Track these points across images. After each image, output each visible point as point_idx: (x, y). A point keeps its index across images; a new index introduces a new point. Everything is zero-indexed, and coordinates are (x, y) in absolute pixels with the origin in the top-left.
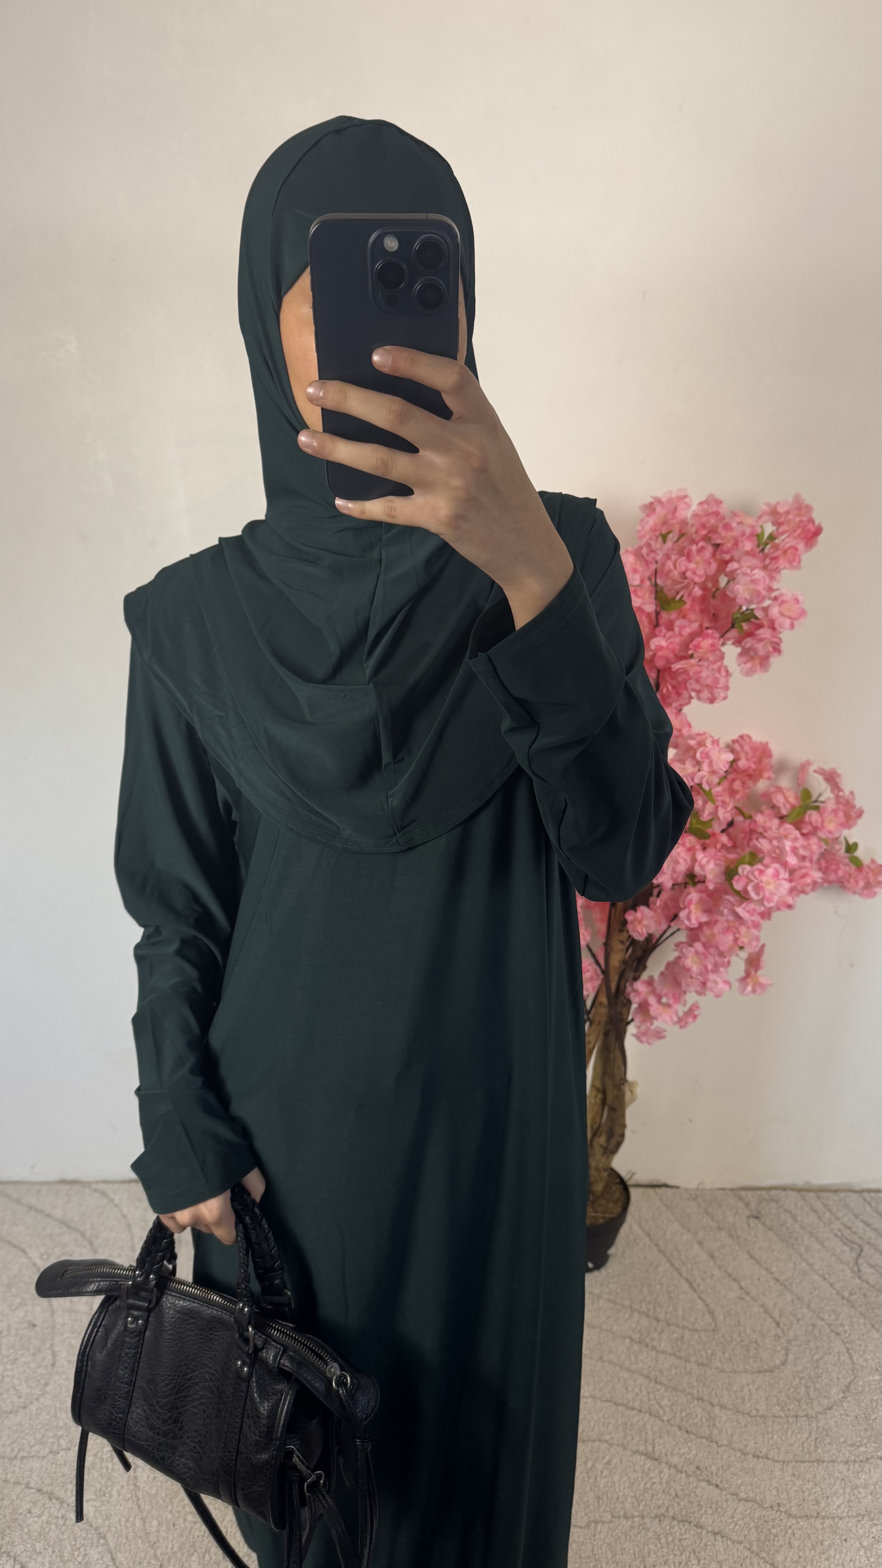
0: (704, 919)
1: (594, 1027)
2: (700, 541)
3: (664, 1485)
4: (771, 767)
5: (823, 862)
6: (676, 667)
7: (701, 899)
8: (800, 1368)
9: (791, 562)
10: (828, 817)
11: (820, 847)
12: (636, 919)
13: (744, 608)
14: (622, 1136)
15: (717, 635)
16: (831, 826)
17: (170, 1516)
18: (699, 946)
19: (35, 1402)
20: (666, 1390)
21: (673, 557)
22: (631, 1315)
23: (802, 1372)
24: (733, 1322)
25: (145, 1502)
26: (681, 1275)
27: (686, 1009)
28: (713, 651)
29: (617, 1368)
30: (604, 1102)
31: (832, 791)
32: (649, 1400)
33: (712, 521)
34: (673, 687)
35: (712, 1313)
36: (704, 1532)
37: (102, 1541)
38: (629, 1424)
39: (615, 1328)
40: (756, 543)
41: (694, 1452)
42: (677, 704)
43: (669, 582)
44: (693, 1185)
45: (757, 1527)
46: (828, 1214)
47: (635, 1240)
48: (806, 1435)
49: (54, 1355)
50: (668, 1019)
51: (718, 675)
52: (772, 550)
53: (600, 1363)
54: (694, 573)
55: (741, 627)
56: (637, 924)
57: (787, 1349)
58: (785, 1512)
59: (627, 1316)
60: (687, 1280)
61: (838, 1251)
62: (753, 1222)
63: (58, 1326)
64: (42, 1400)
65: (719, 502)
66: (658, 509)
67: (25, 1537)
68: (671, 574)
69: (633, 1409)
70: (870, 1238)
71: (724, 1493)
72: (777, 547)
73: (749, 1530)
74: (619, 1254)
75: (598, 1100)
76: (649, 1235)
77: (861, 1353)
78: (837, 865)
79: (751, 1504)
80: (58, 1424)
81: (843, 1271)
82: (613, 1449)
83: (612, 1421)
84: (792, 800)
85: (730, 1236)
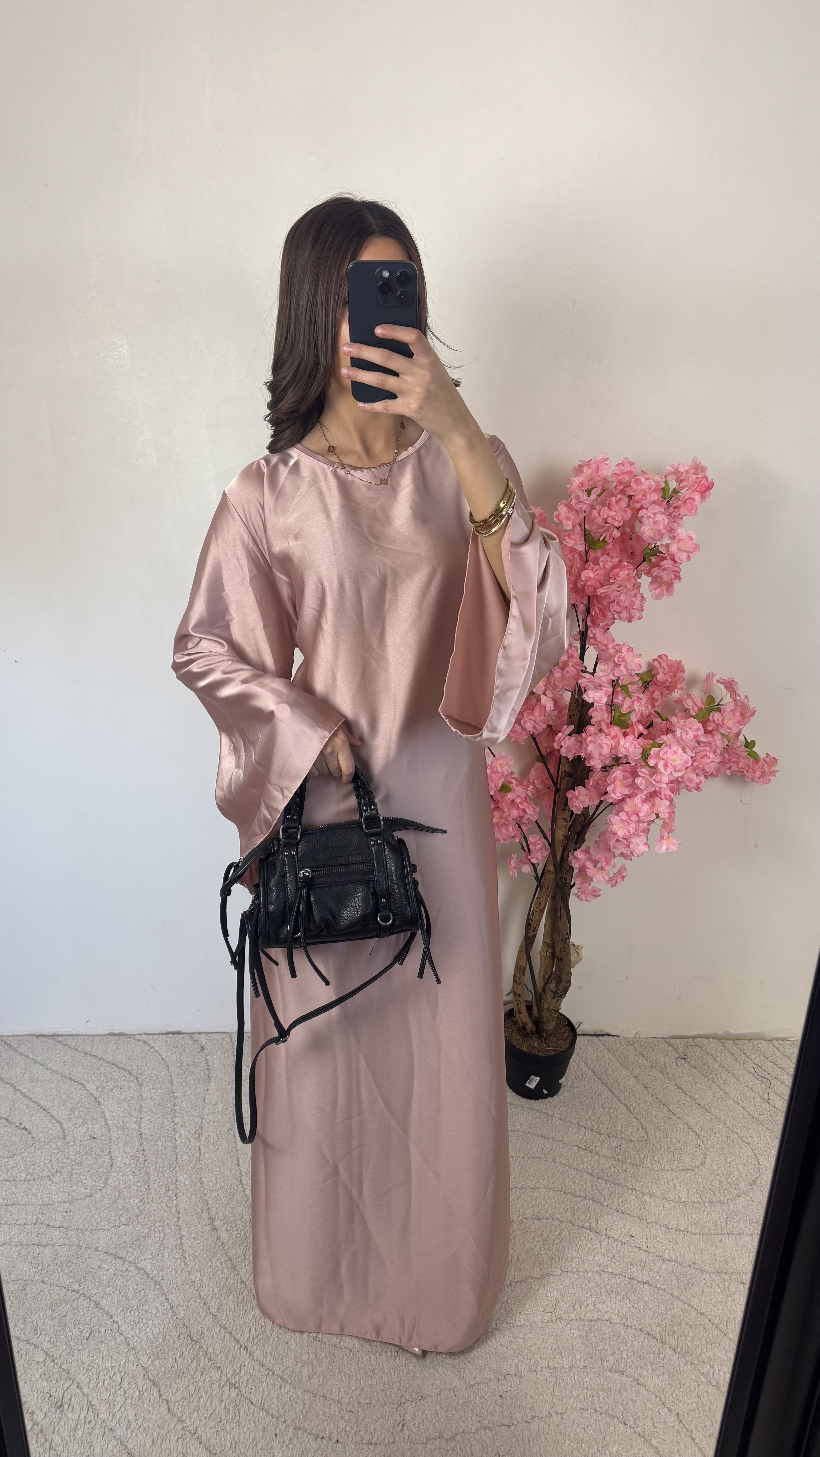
0: (626, 792)
1: (543, 890)
2: (618, 494)
3: (603, 1250)
4: (684, 679)
5: (727, 756)
6: (600, 591)
7: (623, 776)
8: (715, 1168)
9: (689, 511)
10: (728, 715)
11: (723, 742)
12: (574, 796)
13: (653, 546)
14: (569, 982)
15: (632, 567)
16: (730, 724)
17: (209, 1270)
18: (623, 816)
19: (99, 1192)
20: (606, 1183)
21: (598, 508)
22: (579, 1130)
23: (717, 1170)
24: (662, 1135)
25: (190, 1260)
26: (620, 1101)
27: (616, 870)
28: (629, 579)
29: (567, 1167)
30: (553, 956)
31: (731, 697)
32: (592, 1190)
33: (627, 478)
34: (600, 610)
35: (644, 1129)
36: (635, 1282)
37: (157, 1286)
38: (576, 1207)
39: (565, 1139)
40: (661, 494)
41: (628, 1227)
42: (604, 624)
43: (595, 527)
44: (631, 1034)
45: (678, 1280)
46: (744, 1055)
47: (582, 1074)
48: (718, 1216)
49: (111, 1158)
50: (601, 878)
51: (634, 599)
52: (675, 502)
53: (552, 1163)
54: (615, 519)
55: (650, 560)
56: (574, 799)
57: (705, 1154)
58: (700, 1269)
59: (575, 1130)
60: (625, 1105)
61: (751, 1083)
62: (679, 1062)
63: (114, 1139)
64: (104, 1191)
65: (632, 464)
66: (585, 469)
67: (97, 1284)
68: (596, 520)
69: (580, 1196)
70: (778, 1075)
71: (651, 1255)
72: (678, 499)
73: (671, 1281)
74: (569, 1085)
75: (548, 954)
76: (593, 1071)
77: (767, 1157)
78: (738, 758)
79: (673, 1263)
80: (118, 1207)
81: (754, 1098)
82: (563, 1225)
83: (563, 1206)
84: (700, 704)
85: (661, 1072)
